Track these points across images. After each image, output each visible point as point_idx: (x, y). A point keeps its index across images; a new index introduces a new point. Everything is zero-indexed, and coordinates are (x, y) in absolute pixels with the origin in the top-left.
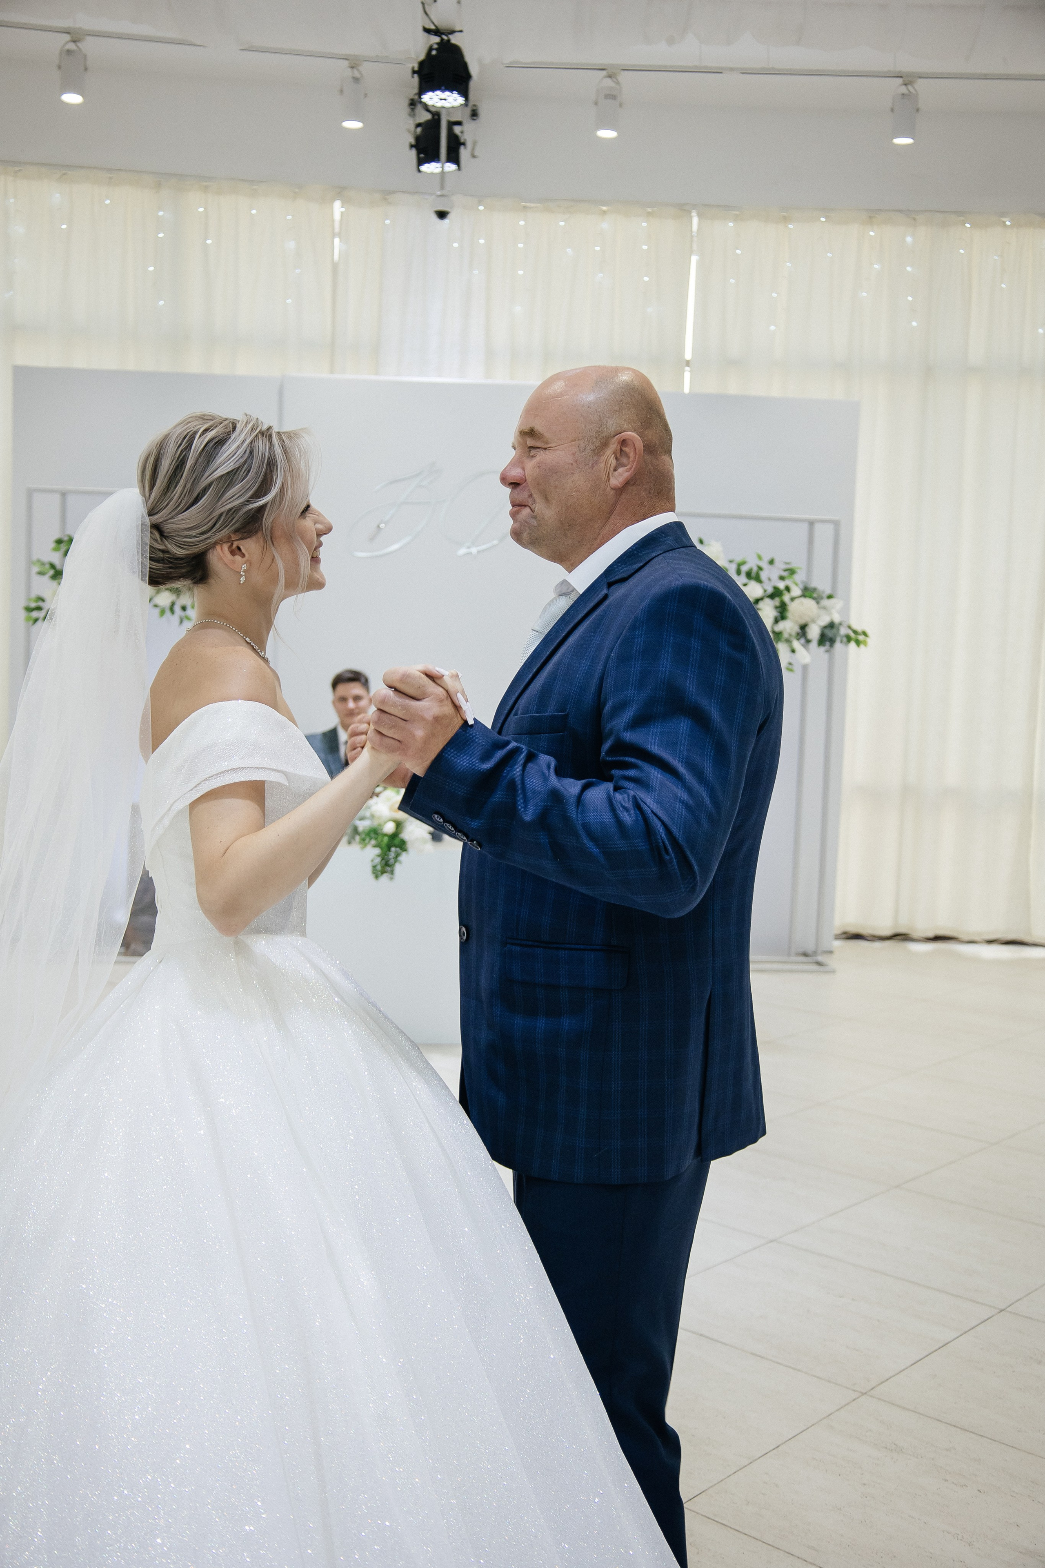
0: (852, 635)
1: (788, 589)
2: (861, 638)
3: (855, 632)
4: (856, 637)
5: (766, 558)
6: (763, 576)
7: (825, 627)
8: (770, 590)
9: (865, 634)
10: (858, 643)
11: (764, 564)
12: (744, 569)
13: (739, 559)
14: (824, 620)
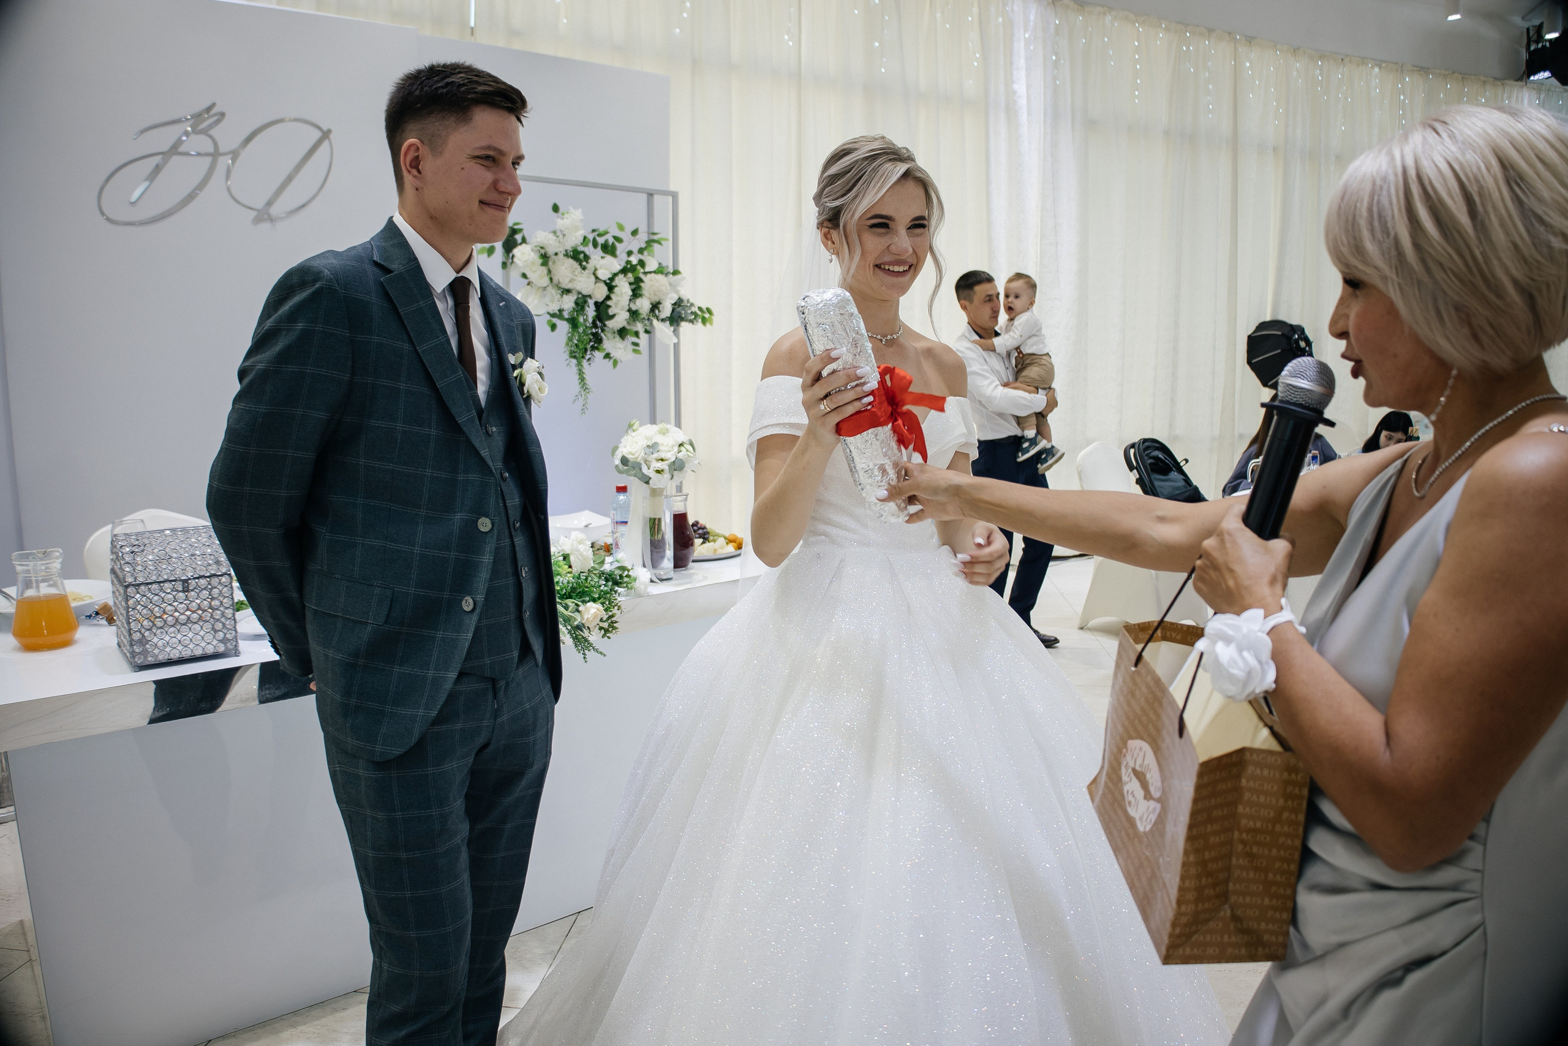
0: (699, 313)
1: (642, 263)
2: (707, 315)
3: (700, 309)
4: (704, 316)
5: (629, 229)
6: (621, 248)
7: (674, 304)
8: (623, 264)
9: (709, 311)
10: (704, 321)
11: (625, 235)
12: (601, 240)
13: (602, 229)
14: (674, 298)
